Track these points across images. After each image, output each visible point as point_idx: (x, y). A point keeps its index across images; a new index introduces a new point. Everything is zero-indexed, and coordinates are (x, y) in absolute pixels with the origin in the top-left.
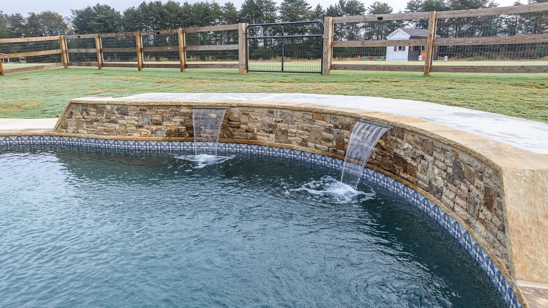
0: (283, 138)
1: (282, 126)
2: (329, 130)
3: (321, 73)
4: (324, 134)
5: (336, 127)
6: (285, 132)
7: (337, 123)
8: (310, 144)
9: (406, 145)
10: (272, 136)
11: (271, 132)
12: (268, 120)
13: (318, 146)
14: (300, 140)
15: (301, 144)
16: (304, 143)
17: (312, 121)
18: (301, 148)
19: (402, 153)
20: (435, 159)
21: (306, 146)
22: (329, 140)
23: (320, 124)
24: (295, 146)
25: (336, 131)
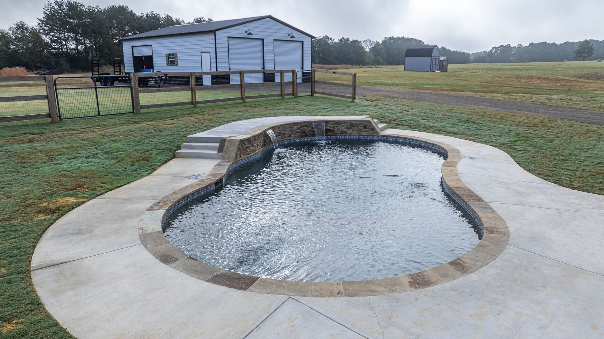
0: (283, 137)
1: (283, 132)
2: (299, 129)
3: (133, 112)
4: (297, 130)
5: (301, 127)
6: (284, 134)
7: (302, 125)
8: (292, 136)
9: (330, 125)
10: (280, 137)
11: (280, 135)
12: (278, 131)
13: (296, 135)
14: (288, 135)
15: (289, 137)
16: (290, 136)
17: (292, 127)
18: (290, 138)
19: (329, 128)
20: (342, 125)
21: (291, 137)
22: (299, 132)
23: (295, 127)
24: (287, 138)
25: (301, 128)
